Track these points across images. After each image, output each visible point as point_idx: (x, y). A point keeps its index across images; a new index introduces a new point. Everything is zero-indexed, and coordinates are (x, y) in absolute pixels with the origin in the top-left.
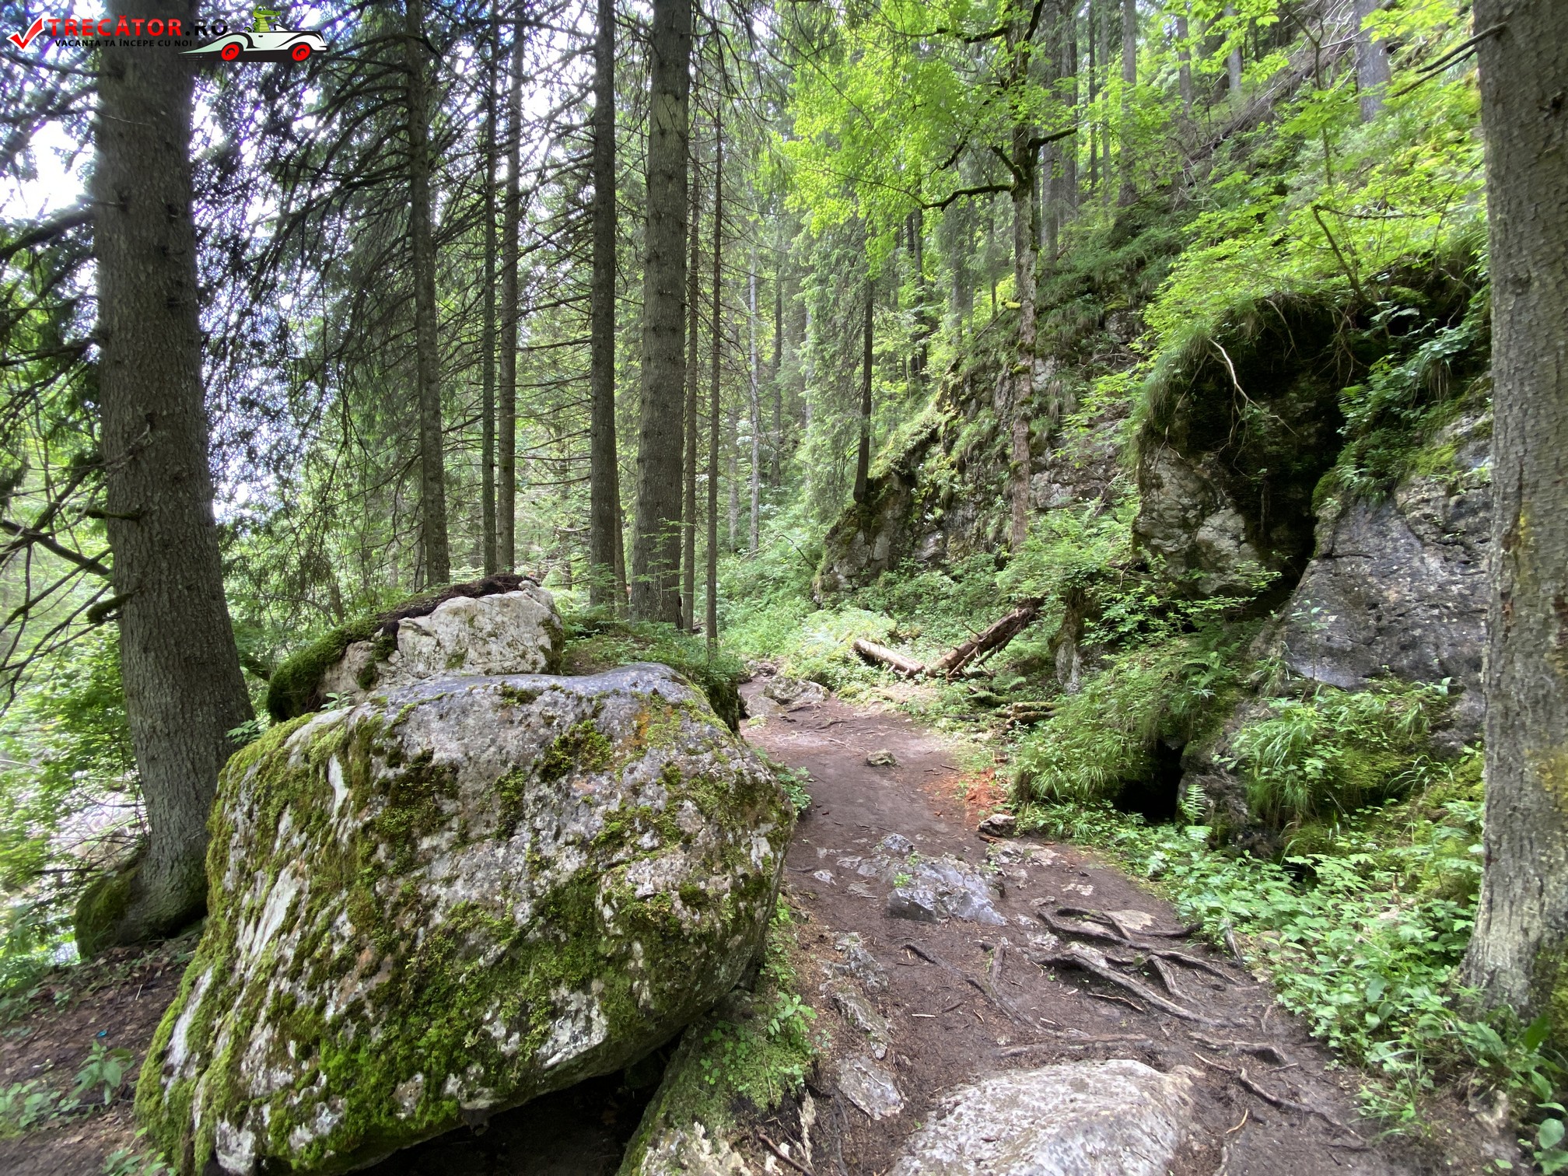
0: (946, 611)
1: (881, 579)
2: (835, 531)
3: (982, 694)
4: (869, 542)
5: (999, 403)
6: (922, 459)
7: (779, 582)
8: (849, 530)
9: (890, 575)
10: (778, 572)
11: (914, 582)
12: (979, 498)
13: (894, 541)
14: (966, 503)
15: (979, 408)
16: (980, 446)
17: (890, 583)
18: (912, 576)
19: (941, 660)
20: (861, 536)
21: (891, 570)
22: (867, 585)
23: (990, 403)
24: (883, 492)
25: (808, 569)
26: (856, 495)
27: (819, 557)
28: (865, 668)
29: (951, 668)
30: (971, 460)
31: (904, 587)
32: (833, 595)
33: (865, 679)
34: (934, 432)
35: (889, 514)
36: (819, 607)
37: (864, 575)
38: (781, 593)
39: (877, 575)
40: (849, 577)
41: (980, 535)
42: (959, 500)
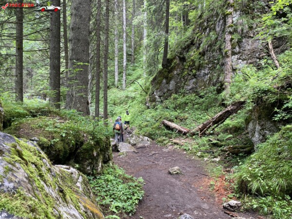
0: (197, 109)
1: (172, 97)
2: (154, 79)
3: (215, 141)
4: (168, 83)
5: (218, 29)
6: (188, 51)
7: (133, 99)
8: (160, 79)
9: (176, 96)
10: (133, 95)
11: (185, 98)
12: (210, 66)
13: (177, 83)
14: (205, 68)
15: (210, 31)
16: (210, 46)
17: (175, 99)
18: (184, 96)
19: (197, 128)
20: (164, 81)
21: (176, 93)
22: (167, 99)
23: (214, 29)
24: (173, 64)
25: (144, 93)
26: (163, 65)
27: (148, 89)
28: (166, 131)
29: (201, 131)
30: (207, 51)
31: (181, 100)
32: (154, 103)
33: (166, 135)
34: (192, 41)
35: (175, 72)
36: (148, 108)
37: (165, 96)
38: (134, 102)
39: (171, 96)
40: (160, 97)
41: (210, 79)
42: (202, 67)
